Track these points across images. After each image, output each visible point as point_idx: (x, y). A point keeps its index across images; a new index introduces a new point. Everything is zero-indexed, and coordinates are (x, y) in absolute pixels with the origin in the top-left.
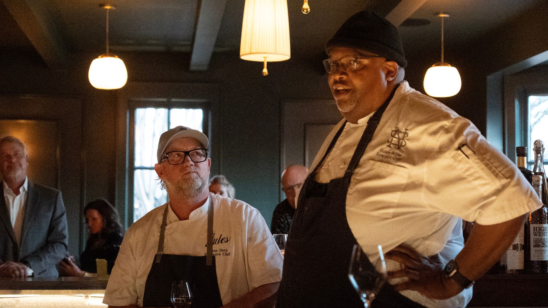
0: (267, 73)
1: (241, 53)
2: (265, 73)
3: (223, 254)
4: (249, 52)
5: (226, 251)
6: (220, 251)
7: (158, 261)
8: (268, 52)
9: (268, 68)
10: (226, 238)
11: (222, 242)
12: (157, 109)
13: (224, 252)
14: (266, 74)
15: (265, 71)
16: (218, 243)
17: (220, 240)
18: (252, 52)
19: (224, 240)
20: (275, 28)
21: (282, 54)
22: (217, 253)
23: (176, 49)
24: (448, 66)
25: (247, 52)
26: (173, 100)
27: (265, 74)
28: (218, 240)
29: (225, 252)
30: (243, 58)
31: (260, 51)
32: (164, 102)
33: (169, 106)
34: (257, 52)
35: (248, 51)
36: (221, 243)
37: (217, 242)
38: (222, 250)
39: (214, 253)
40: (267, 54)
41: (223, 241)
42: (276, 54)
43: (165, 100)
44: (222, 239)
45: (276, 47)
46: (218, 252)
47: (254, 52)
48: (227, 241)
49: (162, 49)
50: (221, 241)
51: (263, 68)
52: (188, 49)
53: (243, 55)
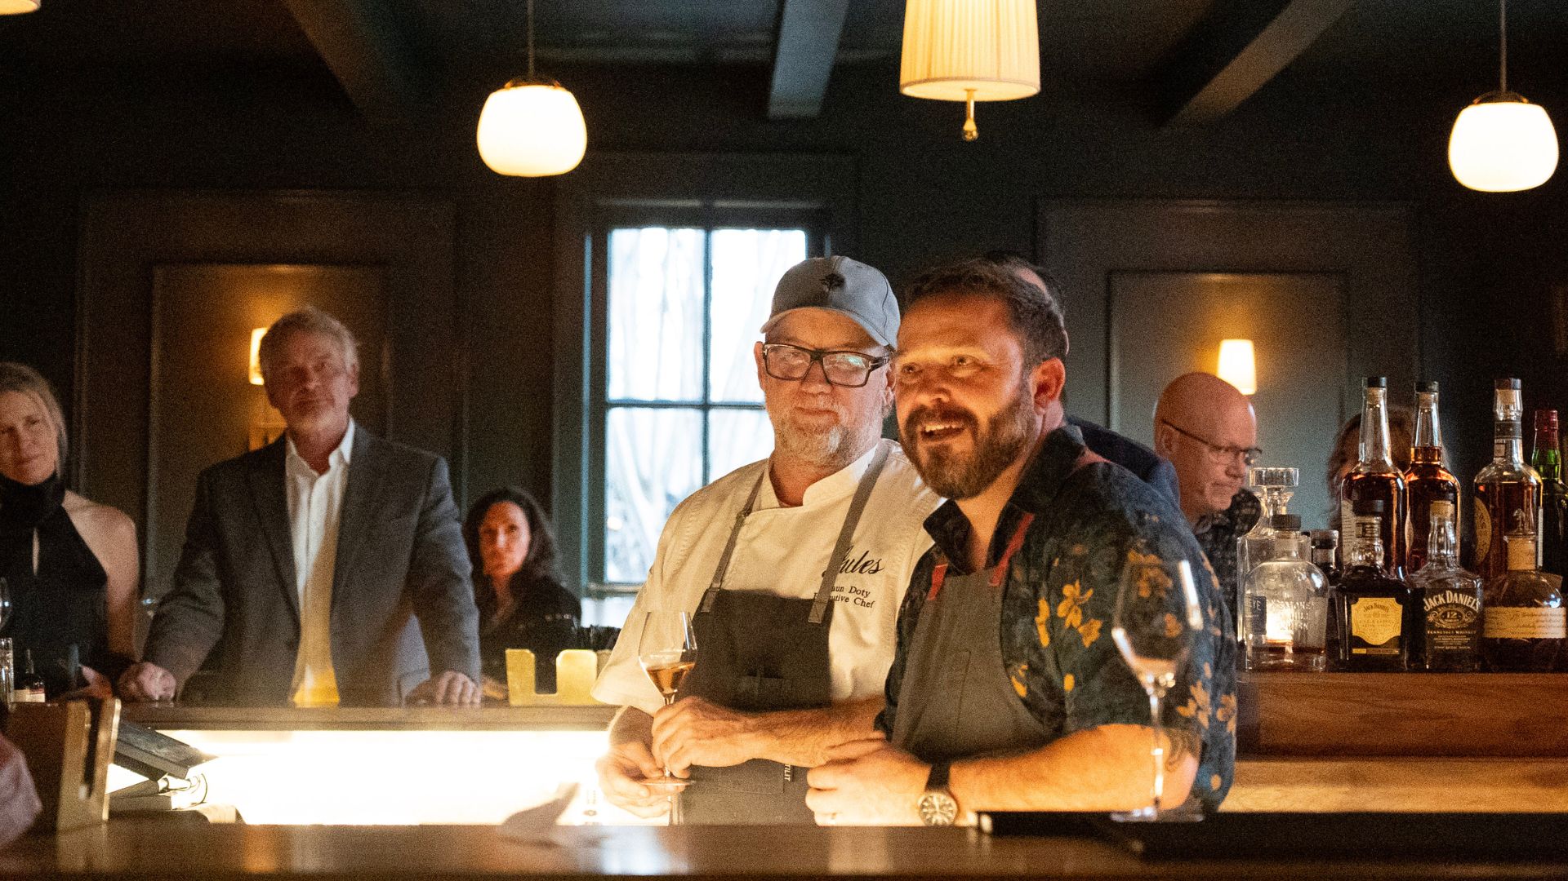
0: (975, 134)
1: (903, 81)
2: (969, 134)
3: (855, 600)
4: (925, 77)
5: (865, 594)
6: (850, 592)
7: (706, 609)
8: (976, 75)
9: (977, 121)
10: (876, 561)
11: (864, 571)
12: (675, 230)
13: (860, 596)
14: (972, 135)
15: (970, 126)
16: (852, 571)
17: (858, 566)
18: (933, 76)
19: (869, 567)
20: (998, 12)
21: (1017, 82)
22: (842, 594)
23: (728, 55)
24: (1520, 101)
25: (918, 78)
26: (721, 204)
27: (968, 137)
28: (854, 564)
29: (862, 597)
30: (908, 91)
31: (954, 74)
32: (692, 210)
33: (708, 221)
34: (947, 75)
35: (920, 74)
36: (861, 572)
37: (851, 568)
38: (856, 591)
39: (834, 594)
40: (975, 82)
41: (866, 568)
42: (999, 80)
43: (695, 203)
44: (865, 565)
45: (999, 63)
46: (845, 594)
47: (939, 74)
48: (875, 571)
49: (688, 54)
50: (862, 566)
51: (963, 120)
52: (760, 54)
53: (909, 84)
